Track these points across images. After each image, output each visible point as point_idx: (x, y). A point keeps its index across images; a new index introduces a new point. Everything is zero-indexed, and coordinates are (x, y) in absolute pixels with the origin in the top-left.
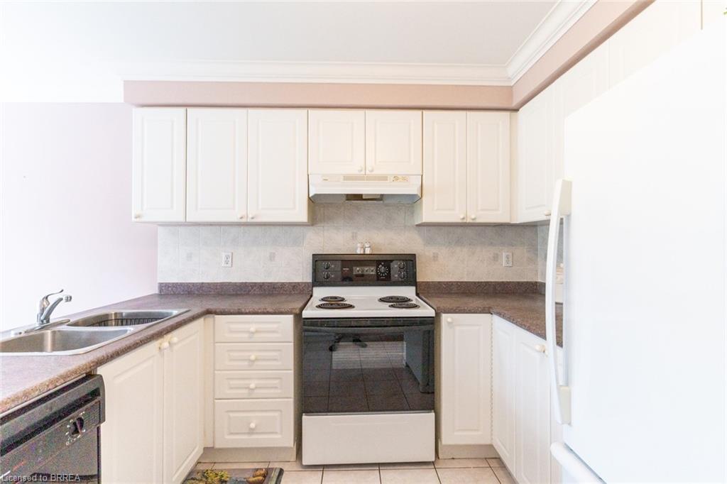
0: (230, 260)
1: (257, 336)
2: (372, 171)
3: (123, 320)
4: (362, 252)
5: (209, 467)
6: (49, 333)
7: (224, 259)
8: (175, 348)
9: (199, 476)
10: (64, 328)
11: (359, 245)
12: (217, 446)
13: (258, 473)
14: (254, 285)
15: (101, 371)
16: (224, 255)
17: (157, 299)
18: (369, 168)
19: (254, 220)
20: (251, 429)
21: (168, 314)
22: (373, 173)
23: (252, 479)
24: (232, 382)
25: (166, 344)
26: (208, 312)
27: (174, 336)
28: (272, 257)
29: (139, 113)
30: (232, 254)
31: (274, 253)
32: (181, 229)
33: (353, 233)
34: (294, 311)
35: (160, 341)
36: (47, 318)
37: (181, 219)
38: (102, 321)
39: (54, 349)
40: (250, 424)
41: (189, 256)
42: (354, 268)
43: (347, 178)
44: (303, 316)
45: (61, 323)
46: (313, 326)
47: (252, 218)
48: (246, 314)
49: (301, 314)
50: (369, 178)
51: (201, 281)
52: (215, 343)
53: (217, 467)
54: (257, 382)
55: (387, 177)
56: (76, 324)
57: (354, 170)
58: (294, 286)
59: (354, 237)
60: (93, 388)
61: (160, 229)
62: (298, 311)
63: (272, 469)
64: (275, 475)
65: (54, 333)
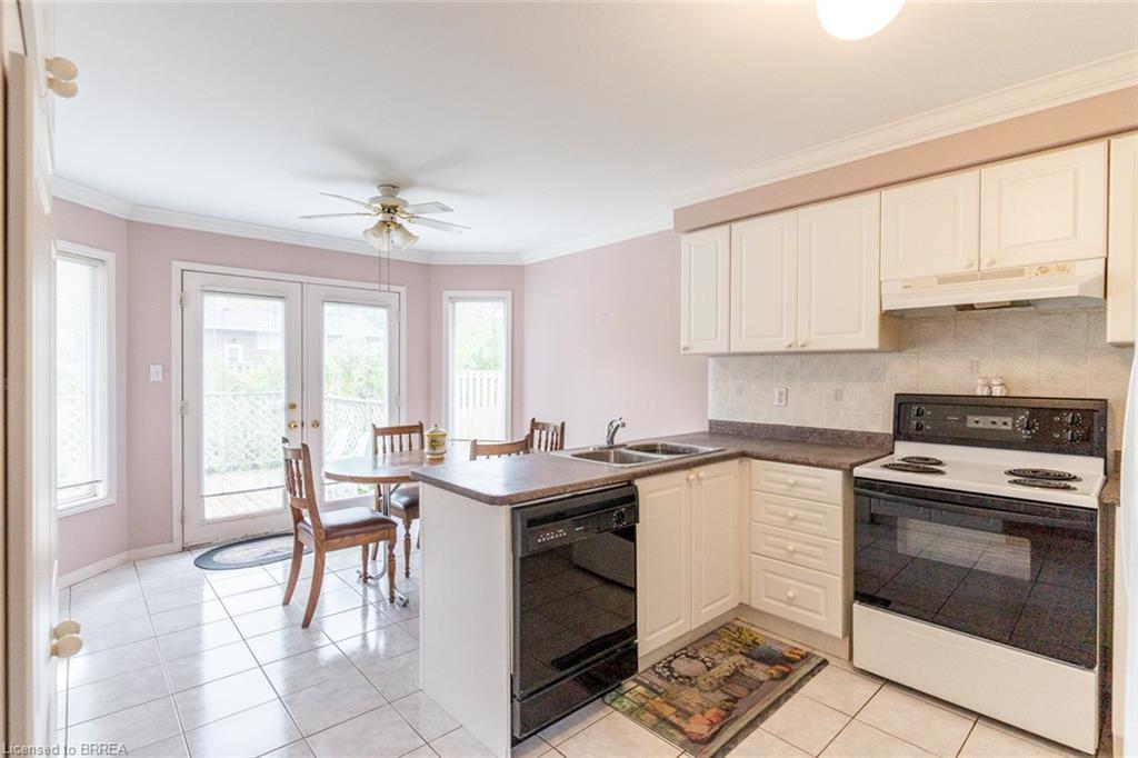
0: (784, 397)
1: (796, 489)
2: (993, 263)
3: (668, 451)
4: (985, 393)
5: (747, 627)
6: (612, 451)
7: (777, 395)
8: (704, 483)
9: (733, 629)
10: (623, 450)
11: (979, 381)
12: (753, 606)
13: (797, 652)
14: (813, 431)
15: (637, 482)
16: (776, 391)
17: (707, 437)
18: (985, 260)
19: (807, 349)
20: (789, 598)
21: (697, 451)
22: (995, 266)
23: (786, 654)
24: (770, 538)
25: (692, 476)
26: (743, 455)
27: (702, 471)
28: (838, 396)
29: (686, 239)
30: (787, 390)
31: (841, 391)
32: (731, 361)
33: (972, 362)
34: (843, 466)
35: (688, 471)
36: (612, 440)
37: (725, 350)
38: (651, 449)
39: (615, 462)
40: (788, 590)
41: (740, 391)
42: (969, 417)
43: (943, 280)
44: (855, 474)
45: (623, 446)
46: (871, 489)
47: (803, 346)
48: (784, 462)
49: (851, 471)
50: (985, 276)
51: (750, 421)
52: (751, 490)
53: (753, 628)
54: (797, 545)
55: (1023, 270)
56: (631, 448)
57: (959, 267)
58: (869, 438)
59: (974, 367)
60: (631, 493)
61: (711, 361)
62: (847, 467)
63: (815, 655)
64: (814, 662)
65: (615, 453)
